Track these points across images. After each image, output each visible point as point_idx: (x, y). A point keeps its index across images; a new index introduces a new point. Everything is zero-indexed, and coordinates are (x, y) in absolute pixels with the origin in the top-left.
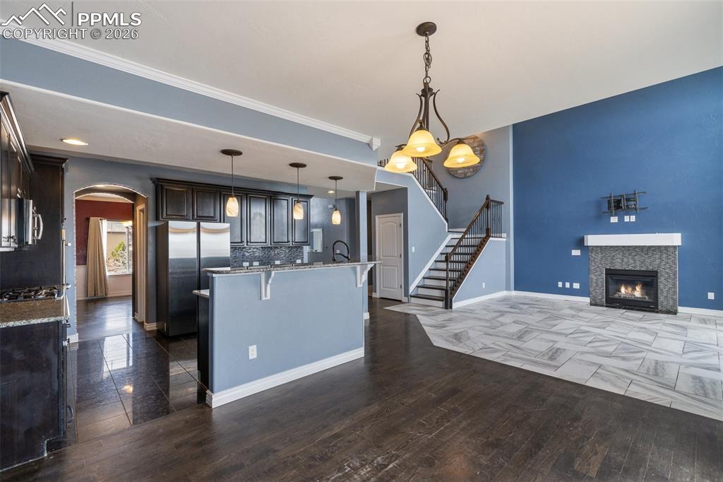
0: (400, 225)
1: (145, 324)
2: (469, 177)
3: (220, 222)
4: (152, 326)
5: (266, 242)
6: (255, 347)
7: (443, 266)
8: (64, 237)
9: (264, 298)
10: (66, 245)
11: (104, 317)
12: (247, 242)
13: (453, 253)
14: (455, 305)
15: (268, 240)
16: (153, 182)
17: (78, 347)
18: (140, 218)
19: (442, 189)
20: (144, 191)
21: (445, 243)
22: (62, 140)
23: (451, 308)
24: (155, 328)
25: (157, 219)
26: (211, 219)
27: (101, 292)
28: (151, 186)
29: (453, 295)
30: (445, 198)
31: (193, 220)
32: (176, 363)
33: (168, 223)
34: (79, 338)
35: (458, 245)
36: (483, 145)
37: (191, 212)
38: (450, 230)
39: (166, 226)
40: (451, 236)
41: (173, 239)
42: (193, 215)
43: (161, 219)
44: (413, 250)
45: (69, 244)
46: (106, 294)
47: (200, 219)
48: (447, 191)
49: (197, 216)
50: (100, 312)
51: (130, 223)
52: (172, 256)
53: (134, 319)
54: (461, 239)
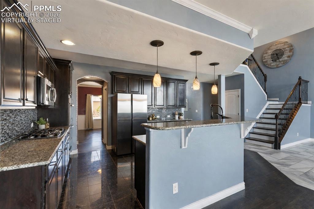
0: (239, 96)
1: (107, 146)
2: (280, 67)
3: (142, 94)
4: (109, 147)
5: (163, 105)
6: (177, 184)
7: (274, 121)
8: (70, 101)
9: (183, 147)
10: (71, 106)
11: (90, 139)
12: (155, 105)
13: (280, 113)
14: (283, 147)
15: (165, 105)
16: (111, 74)
17: (78, 156)
18: (105, 93)
19: (264, 75)
20: (107, 79)
21: (266, 107)
22: (61, 41)
23: (279, 148)
24: (111, 149)
25: (112, 93)
26: (137, 93)
27: (91, 126)
28: (110, 76)
29: (281, 140)
30: (265, 80)
31: (129, 93)
32: (120, 164)
33: (117, 94)
34: (78, 151)
35: (283, 108)
36: (292, 46)
37: (128, 89)
38: (268, 99)
39: (116, 97)
40: (269, 103)
41: (119, 104)
42: (129, 91)
43: (114, 93)
44: (247, 111)
45: (73, 105)
46: (93, 128)
47: (132, 93)
48: (266, 76)
49: (131, 91)
50: (89, 137)
51: (101, 96)
52: (119, 112)
53: (102, 141)
54: (284, 105)
